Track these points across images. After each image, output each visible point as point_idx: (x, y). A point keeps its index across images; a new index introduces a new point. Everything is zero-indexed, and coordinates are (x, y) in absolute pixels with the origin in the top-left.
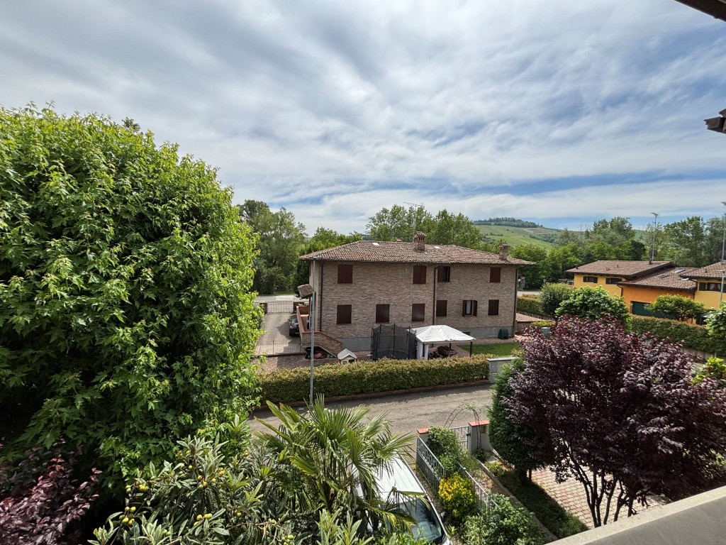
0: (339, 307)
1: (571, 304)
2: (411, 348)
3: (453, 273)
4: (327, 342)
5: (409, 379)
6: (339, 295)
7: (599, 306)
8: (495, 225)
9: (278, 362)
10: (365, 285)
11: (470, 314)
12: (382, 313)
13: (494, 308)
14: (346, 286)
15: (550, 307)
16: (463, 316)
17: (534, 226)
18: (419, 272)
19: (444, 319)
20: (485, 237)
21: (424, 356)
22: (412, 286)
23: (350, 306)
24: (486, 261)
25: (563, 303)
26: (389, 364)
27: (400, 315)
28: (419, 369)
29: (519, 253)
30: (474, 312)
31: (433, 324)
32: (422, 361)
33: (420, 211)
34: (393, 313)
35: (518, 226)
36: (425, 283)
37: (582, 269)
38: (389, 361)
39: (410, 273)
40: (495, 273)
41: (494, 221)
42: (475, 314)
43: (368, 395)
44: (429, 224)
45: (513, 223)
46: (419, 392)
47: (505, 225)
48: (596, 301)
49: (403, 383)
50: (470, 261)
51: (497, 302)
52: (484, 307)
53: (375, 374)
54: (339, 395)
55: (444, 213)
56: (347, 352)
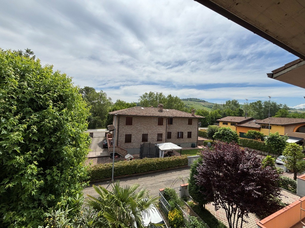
0: (126, 135)
1: (219, 134)
2: (156, 152)
3: (174, 121)
4: (120, 151)
5: (155, 166)
6: (127, 130)
7: (228, 134)
8: (190, 101)
9: (98, 160)
10: (138, 126)
11: (181, 137)
12: (145, 138)
13: (190, 135)
14: (129, 126)
15: (211, 135)
16: (178, 138)
17: (204, 101)
18: (160, 120)
19: (170, 140)
20: (186, 105)
21: (162, 156)
22: (158, 126)
23: (131, 135)
24: (187, 116)
25: (215, 133)
26: (147, 160)
27: (152, 138)
28: (160, 162)
29: (199, 112)
30: (182, 137)
31: (166, 142)
32: (161, 159)
33: (161, 94)
34: (149, 137)
35: (198, 101)
36: (162, 125)
37: (223, 119)
38: (148, 159)
39: (156, 121)
40: (190, 121)
41: (189, 99)
42: (182, 138)
43: (138, 174)
44: (164, 99)
45: (196, 100)
46: (160, 172)
47: (193, 101)
48: (228, 132)
49: (153, 168)
50: (181, 116)
51: (191, 132)
52: (186, 135)
53: (141, 165)
54: (125, 175)
55: (170, 96)
56: (129, 155)
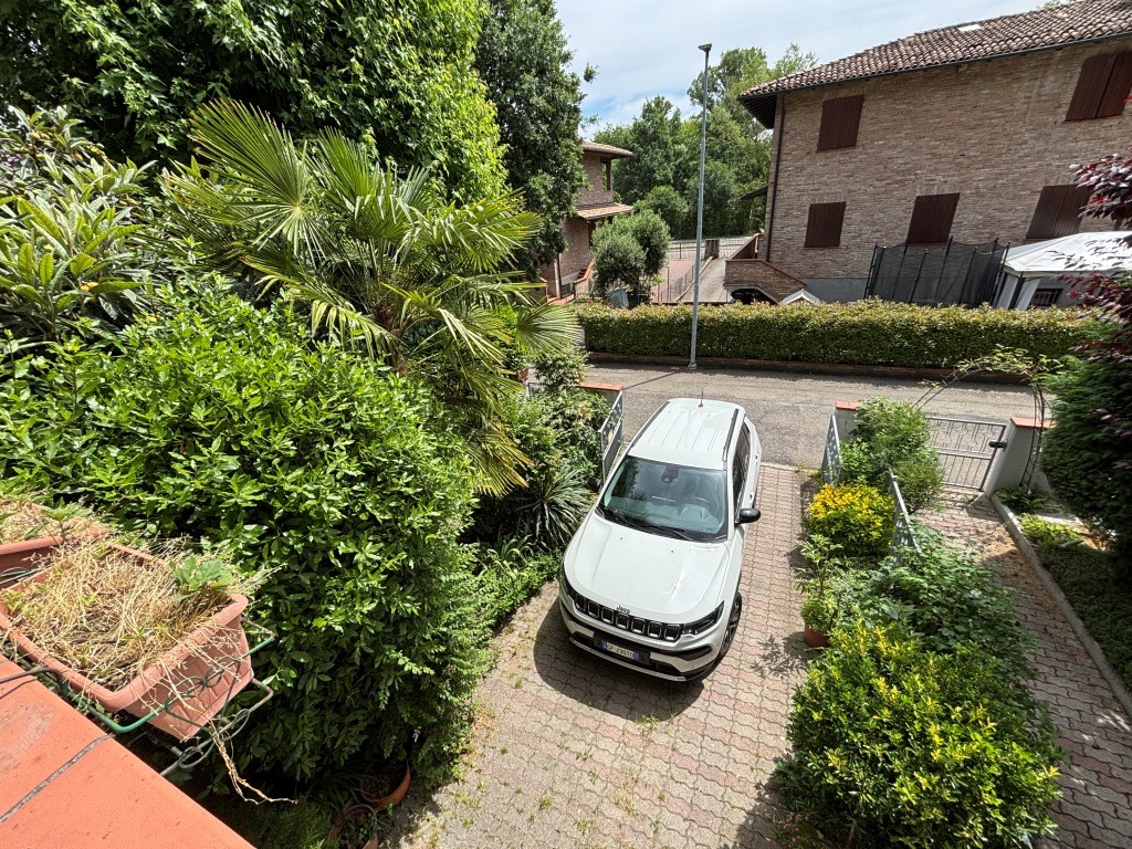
0: (815, 209)
6: (820, 179)
10: (895, 147)
12: (931, 220)
14: (837, 157)
22: (1060, 131)
23: (841, 207)
27: (989, 221)
34: (966, 217)
36: (1118, 112)
39: (1062, 86)
56: (801, 294)
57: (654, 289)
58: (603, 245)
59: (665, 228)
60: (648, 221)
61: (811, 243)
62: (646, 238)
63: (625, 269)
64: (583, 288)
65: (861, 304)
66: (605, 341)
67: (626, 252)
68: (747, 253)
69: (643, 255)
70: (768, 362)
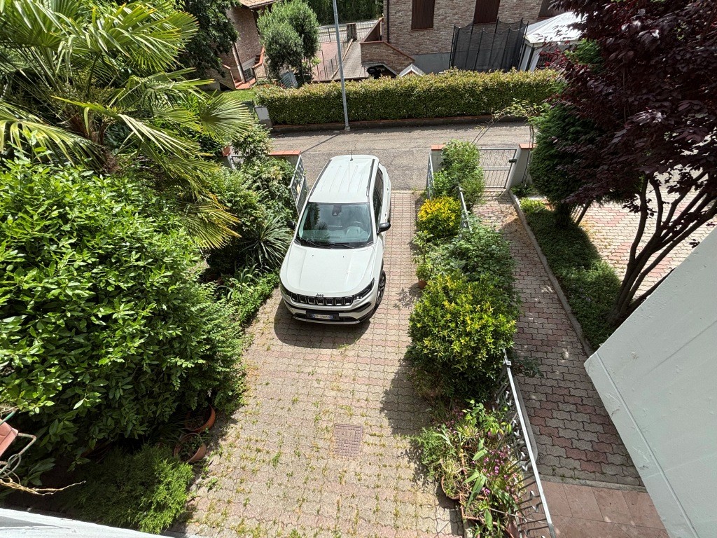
4: (393, 58)
12: (487, 3)
27: (519, 5)
34: (507, 1)
56: (411, 68)
57: (314, 70)
58: (268, 33)
59: (314, 16)
60: (299, 9)
61: (415, 27)
62: (300, 26)
63: (290, 54)
64: (261, 72)
65: (446, 73)
66: (284, 116)
67: (287, 39)
68: (374, 36)
69: (300, 41)
70: (394, 121)
